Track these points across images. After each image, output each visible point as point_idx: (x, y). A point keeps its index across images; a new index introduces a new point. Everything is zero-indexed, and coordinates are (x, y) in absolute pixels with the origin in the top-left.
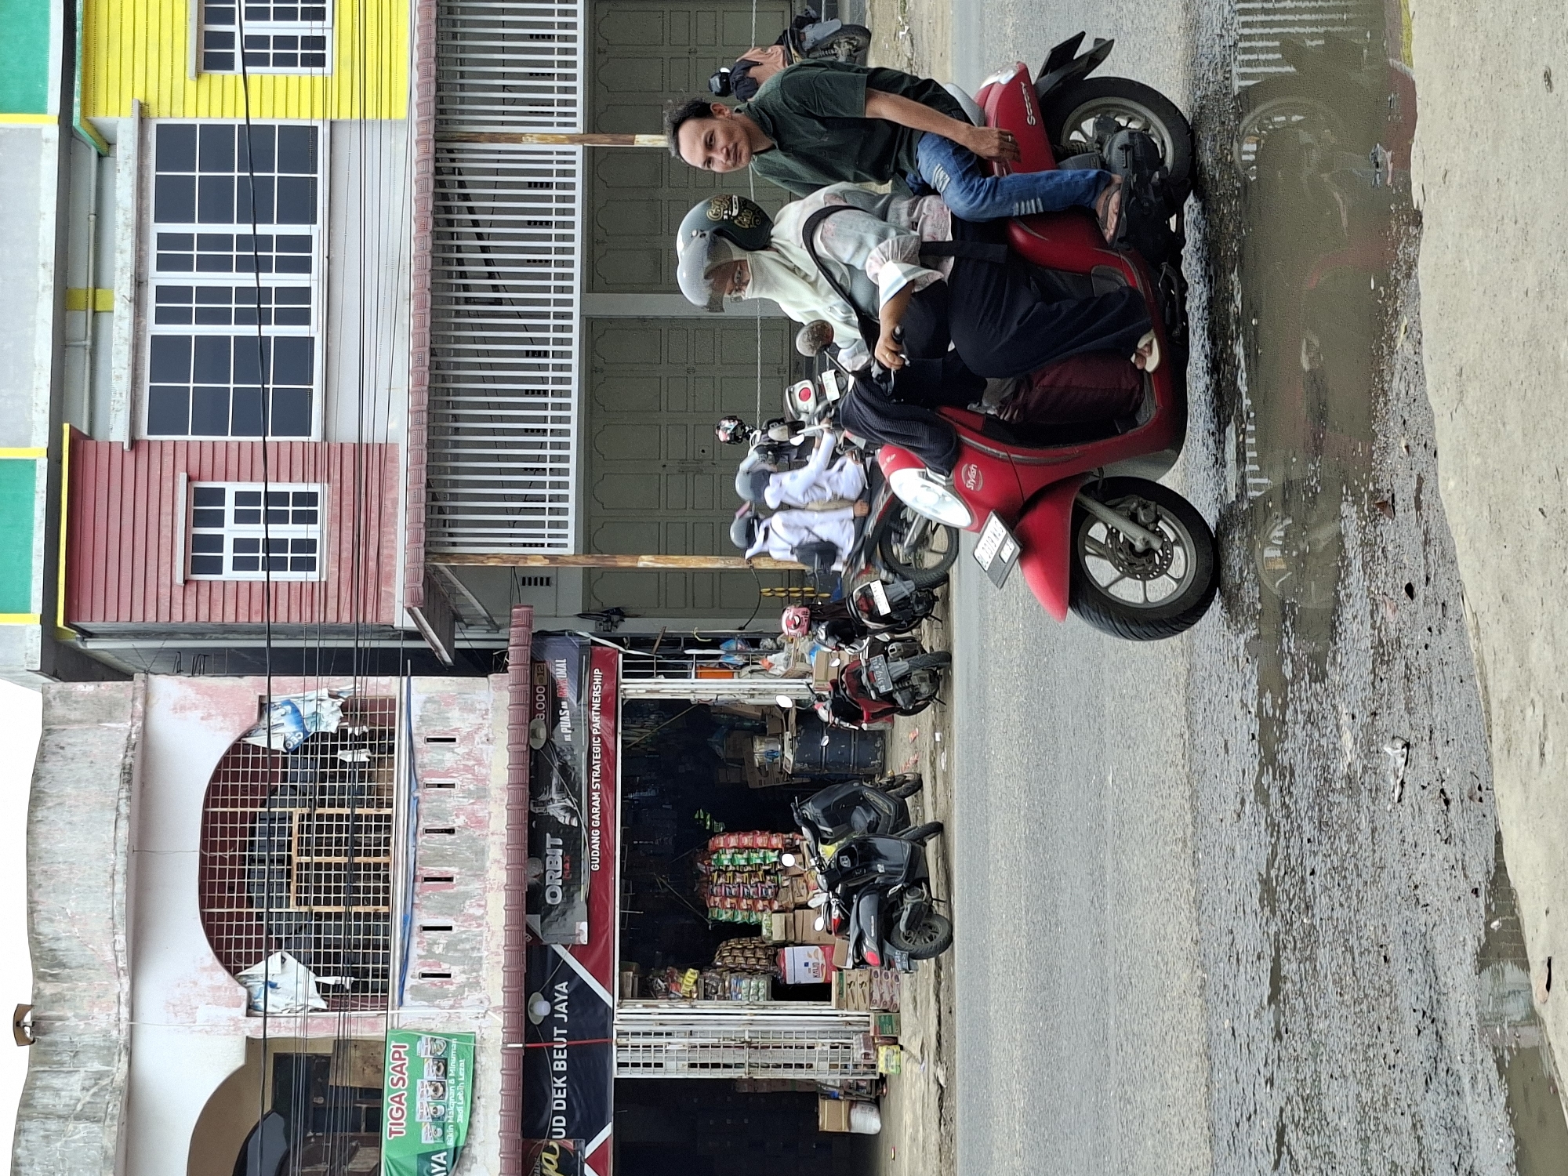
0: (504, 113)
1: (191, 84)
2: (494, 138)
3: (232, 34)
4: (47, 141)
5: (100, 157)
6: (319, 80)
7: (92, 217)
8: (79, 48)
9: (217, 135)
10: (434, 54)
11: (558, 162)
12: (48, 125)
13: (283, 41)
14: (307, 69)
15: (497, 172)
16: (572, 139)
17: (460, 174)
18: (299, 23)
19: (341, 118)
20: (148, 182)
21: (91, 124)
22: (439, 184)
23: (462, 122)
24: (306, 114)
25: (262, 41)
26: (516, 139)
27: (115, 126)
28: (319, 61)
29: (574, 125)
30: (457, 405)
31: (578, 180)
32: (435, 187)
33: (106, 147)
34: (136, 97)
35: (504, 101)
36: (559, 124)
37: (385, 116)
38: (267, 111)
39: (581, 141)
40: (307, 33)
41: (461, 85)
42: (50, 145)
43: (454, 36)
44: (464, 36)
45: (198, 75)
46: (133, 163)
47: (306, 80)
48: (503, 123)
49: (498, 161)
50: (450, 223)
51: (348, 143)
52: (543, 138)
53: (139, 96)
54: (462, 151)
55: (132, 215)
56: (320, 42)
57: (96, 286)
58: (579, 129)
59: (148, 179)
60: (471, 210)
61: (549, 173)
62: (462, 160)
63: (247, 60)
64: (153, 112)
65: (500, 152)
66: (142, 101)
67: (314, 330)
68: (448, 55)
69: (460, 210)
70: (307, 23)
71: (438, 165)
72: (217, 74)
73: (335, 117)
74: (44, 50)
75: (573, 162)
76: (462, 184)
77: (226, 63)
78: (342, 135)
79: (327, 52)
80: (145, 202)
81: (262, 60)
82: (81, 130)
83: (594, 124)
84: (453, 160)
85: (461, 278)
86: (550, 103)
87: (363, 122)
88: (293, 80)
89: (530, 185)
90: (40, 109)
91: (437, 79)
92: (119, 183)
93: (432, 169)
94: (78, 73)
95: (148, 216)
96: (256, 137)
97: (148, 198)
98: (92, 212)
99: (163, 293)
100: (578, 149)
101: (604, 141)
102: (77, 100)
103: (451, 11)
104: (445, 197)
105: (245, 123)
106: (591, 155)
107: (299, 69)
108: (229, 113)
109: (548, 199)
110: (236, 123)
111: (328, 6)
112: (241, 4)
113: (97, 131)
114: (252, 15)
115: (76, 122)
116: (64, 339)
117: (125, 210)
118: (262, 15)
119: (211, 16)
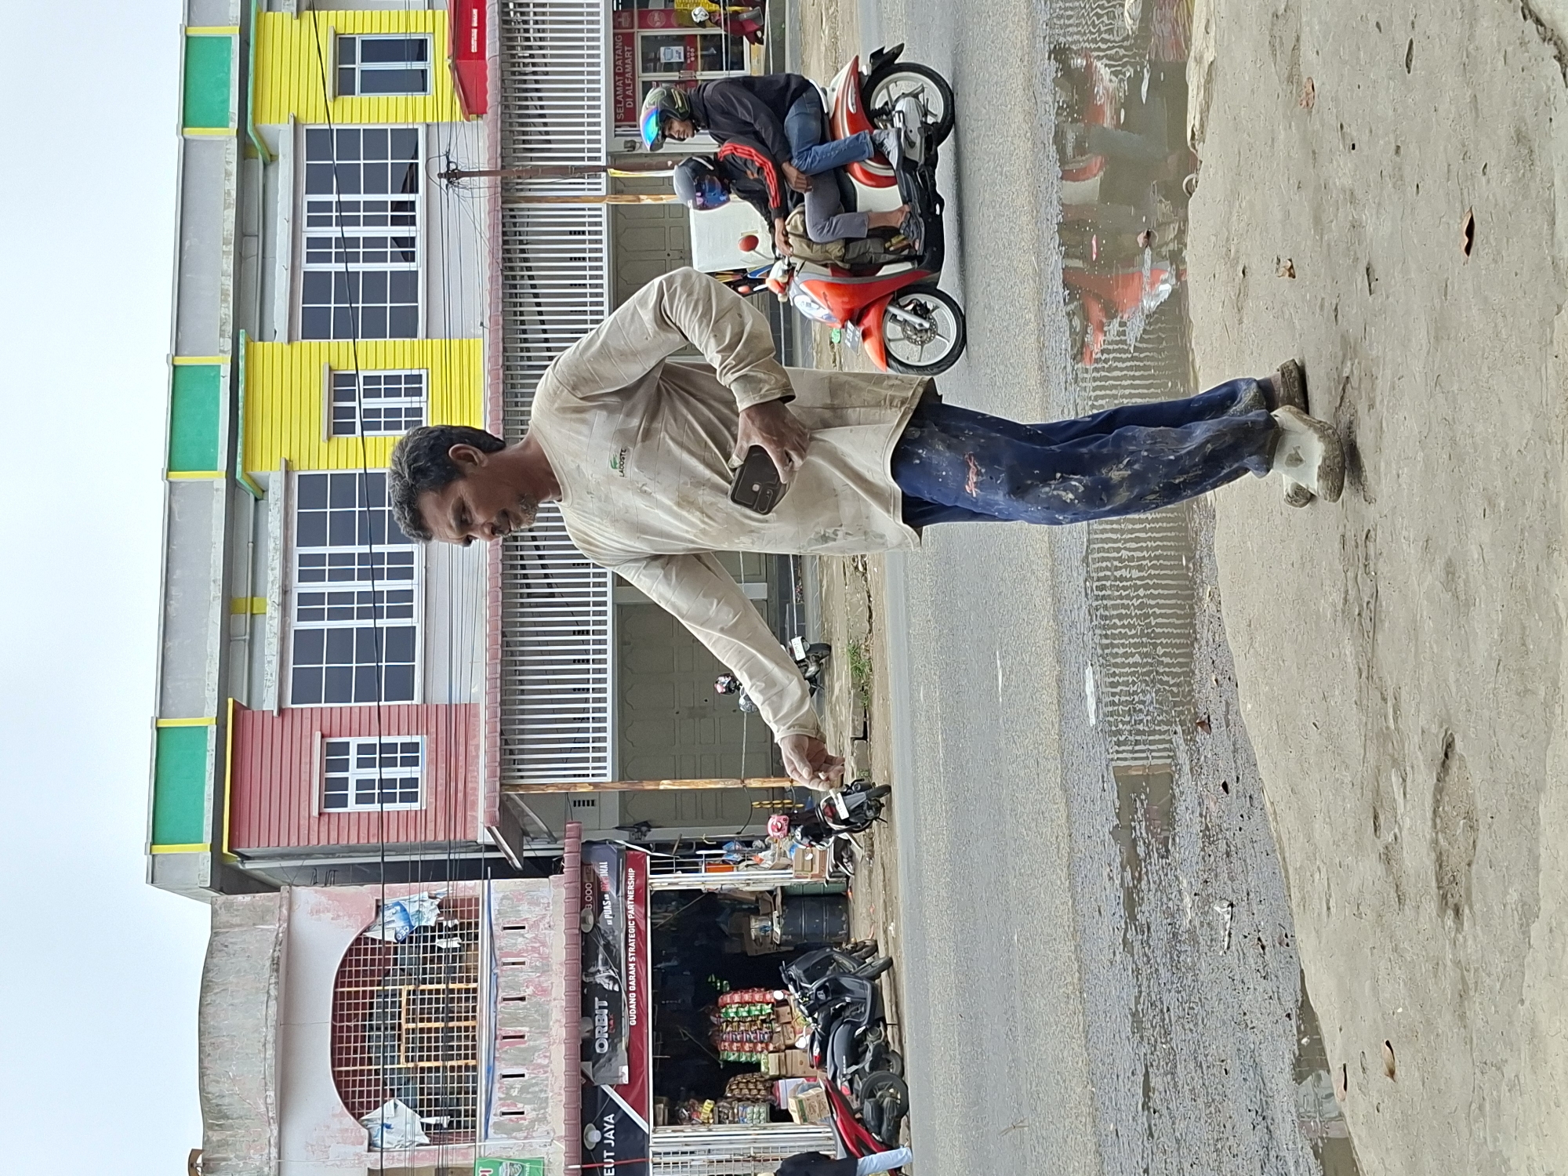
1: (324, 445)
3: (354, 408)
4: (217, 490)
5: (256, 500)
7: (251, 545)
9: (343, 482)
10: (501, 417)
12: (218, 479)
13: (390, 412)
18: (403, 399)
20: (292, 517)
21: (249, 476)
25: (376, 412)
27: (268, 477)
30: (522, 673)
33: (261, 493)
34: (283, 456)
38: (380, 464)
40: (409, 406)
42: (219, 493)
43: (516, 404)
45: (329, 439)
46: (281, 504)
53: (286, 455)
55: (280, 543)
56: (418, 412)
57: (251, 595)
59: (292, 514)
63: (365, 427)
64: (296, 466)
66: (288, 459)
67: (416, 621)
68: (512, 418)
70: (409, 399)
72: (343, 438)
74: (216, 424)
77: (350, 429)
79: (424, 418)
80: (289, 532)
81: (376, 426)
82: (242, 481)
90: (213, 467)
92: (270, 518)
94: (240, 440)
95: (292, 542)
96: (372, 482)
97: (292, 529)
98: (251, 540)
99: (303, 598)
102: (239, 460)
103: (513, 386)
105: (363, 472)
108: (351, 465)
110: (358, 472)
111: (424, 385)
112: (360, 386)
113: (254, 482)
114: (368, 394)
115: (238, 476)
116: (229, 635)
117: (275, 538)
118: (376, 394)
119: (338, 396)
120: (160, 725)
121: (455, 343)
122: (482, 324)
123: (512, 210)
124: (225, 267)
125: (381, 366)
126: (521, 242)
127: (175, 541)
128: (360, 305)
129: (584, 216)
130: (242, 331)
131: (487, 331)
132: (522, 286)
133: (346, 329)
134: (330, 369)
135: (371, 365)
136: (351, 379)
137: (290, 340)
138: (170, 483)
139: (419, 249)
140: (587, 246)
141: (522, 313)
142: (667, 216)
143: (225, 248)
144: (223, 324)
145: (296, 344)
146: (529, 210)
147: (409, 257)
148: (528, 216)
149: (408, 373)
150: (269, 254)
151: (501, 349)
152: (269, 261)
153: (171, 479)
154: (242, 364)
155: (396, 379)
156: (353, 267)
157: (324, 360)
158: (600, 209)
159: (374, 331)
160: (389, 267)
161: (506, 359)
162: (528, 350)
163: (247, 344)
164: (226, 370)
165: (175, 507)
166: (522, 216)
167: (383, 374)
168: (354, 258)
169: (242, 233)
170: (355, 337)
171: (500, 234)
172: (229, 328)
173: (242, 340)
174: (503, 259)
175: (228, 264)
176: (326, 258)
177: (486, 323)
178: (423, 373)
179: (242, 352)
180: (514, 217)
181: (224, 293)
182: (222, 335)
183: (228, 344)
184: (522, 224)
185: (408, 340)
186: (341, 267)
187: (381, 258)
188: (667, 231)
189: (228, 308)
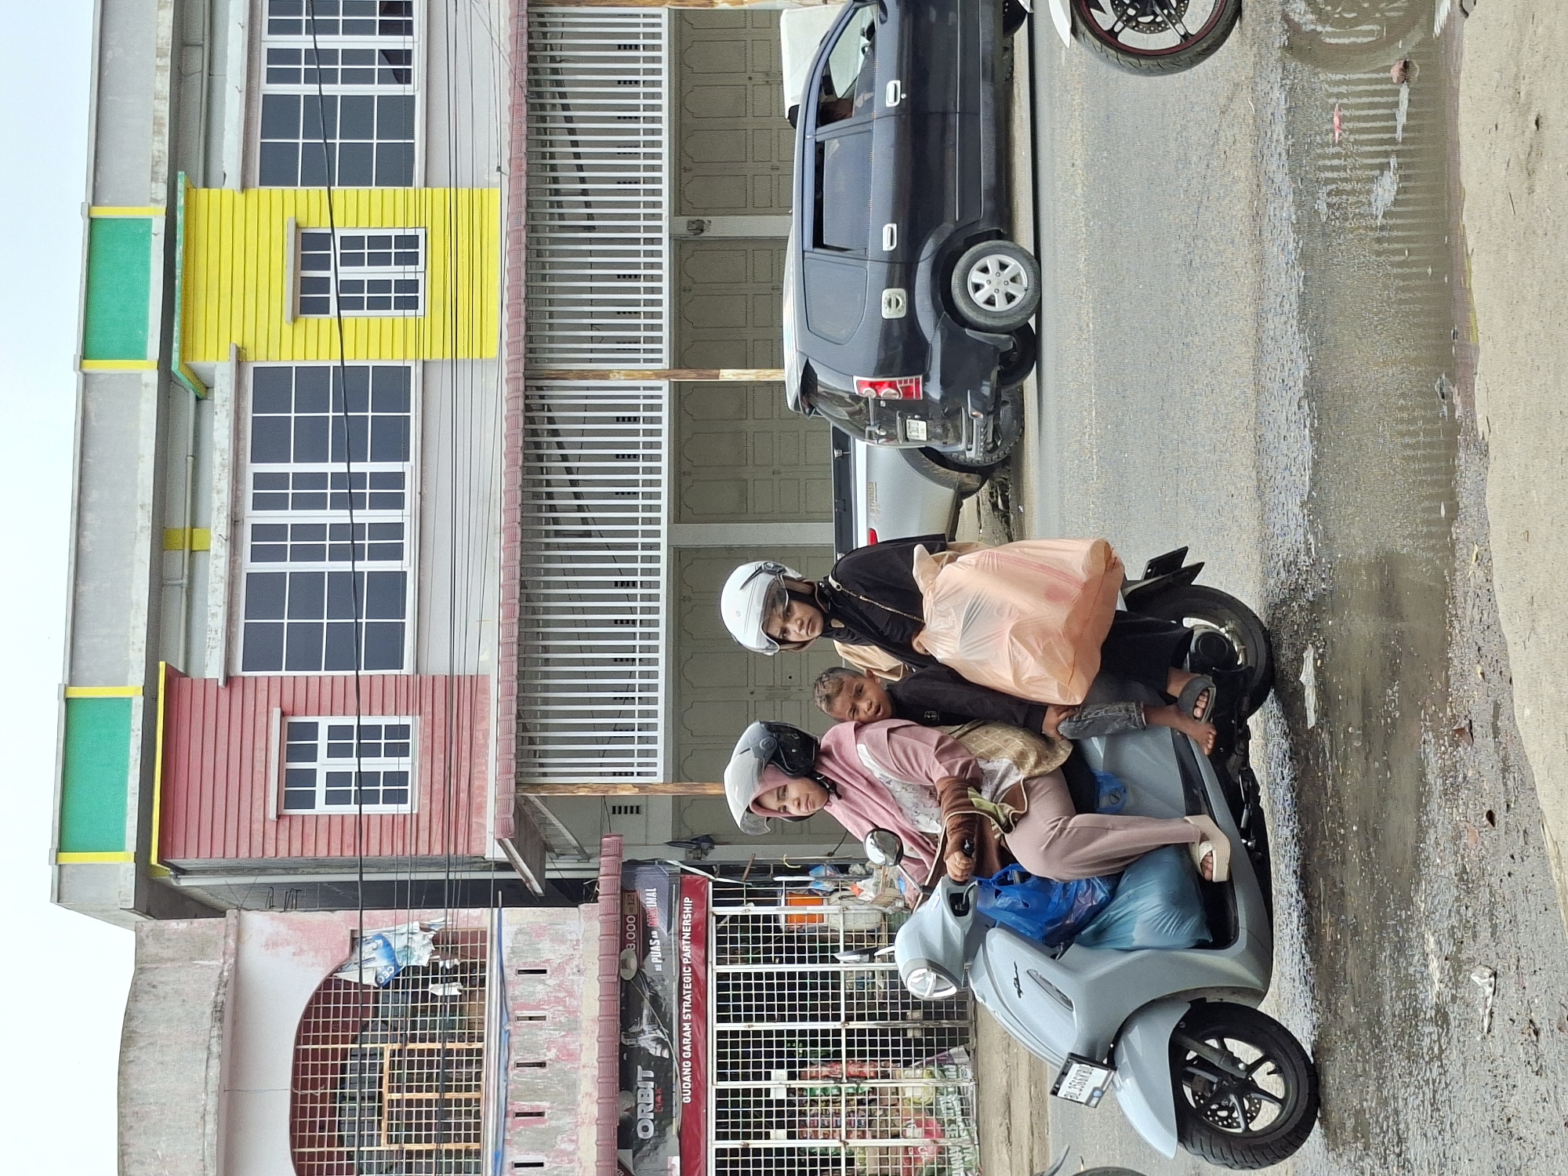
0: (592, 351)
1: (287, 328)
2: (582, 375)
3: (328, 279)
4: (146, 385)
5: (198, 399)
6: (411, 322)
7: (190, 459)
8: (178, 294)
9: (313, 377)
10: (523, 295)
11: (645, 397)
12: (148, 371)
13: (376, 285)
14: (401, 312)
15: (586, 408)
16: (658, 375)
17: (549, 410)
18: (393, 268)
19: (434, 358)
20: (245, 423)
21: (188, 367)
22: (529, 420)
23: (552, 360)
24: (399, 354)
25: (357, 285)
26: (604, 375)
27: (213, 369)
28: (412, 304)
29: (660, 361)
30: (547, 636)
31: (665, 414)
32: (525, 423)
33: (204, 391)
34: (234, 341)
35: (592, 339)
36: (646, 361)
37: (476, 356)
38: (361, 354)
39: (667, 377)
40: (400, 277)
41: (550, 324)
42: (149, 389)
43: (544, 278)
44: (553, 278)
45: (294, 319)
46: (230, 406)
47: (399, 322)
48: (591, 360)
49: (587, 397)
50: (540, 458)
51: (440, 380)
52: (630, 375)
53: (237, 340)
54: (551, 388)
55: (228, 456)
56: (413, 285)
57: (193, 526)
58: (665, 365)
59: (245, 419)
60: (560, 445)
61: (636, 408)
62: (551, 397)
63: (342, 304)
64: (251, 356)
65: (588, 389)
66: (240, 345)
67: (406, 564)
68: (538, 296)
69: (549, 445)
70: (400, 268)
71: (527, 402)
72: (313, 318)
73: (427, 358)
74: (145, 297)
75: (660, 397)
76: (551, 420)
77: (322, 307)
78: (434, 373)
79: (420, 295)
80: (241, 443)
81: (357, 304)
82: (179, 375)
83: (680, 360)
84: (542, 397)
85: (551, 511)
86: (637, 341)
87: (454, 362)
88: (387, 322)
89: (618, 420)
90: (141, 355)
91: (526, 319)
92: (216, 425)
93: (521, 406)
94: (177, 317)
95: (245, 456)
96: (350, 379)
97: (245, 439)
98: (190, 453)
99: (259, 531)
100: (665, 384)
101: (689, 376)
102: (176, 345)
103: (539, 253)
104: (535, 433)
105: (339, 364)
106: (678, 390)
107: (393, 312)
108: (324, 355)
109: (636, 433)
110: (331, 364)
111: (421, 250)
112: (336, 251)
113: (195, 375)
114: (347, 260)
115: (175, 367)
116: (161, 578)
117: (223, 451)
118: (357, 260)
119: (306, 263)
120: (69, 696)
121: (464, 193)
122: (499, 169)
123: (541, 15)
124: (159, 86)
125: (364, 223)
126: (553, 59)
127: (92, 453)
128: (338, 141)
129: (637, 25)
130: (180, 173)
131: (505, 179)
132: (554, 119)
133: (318, 173)
134: (297, 226)
135: (351, 222)
136: (323, 240)
137: (244, 187)
138: (85, 374)
139: (417, 66)
140: (641, 66)
141: (552, 156)
142: (749, 25)
143: (159, 62)
144: (156, 164)
145: (252, 193)
146: (564, 15)
147: (403, 77)
148: (563, 25)
149: (400, 233)
150: (217, 71)
151: (524, 202)
152: (217, 80)
153: (86, 370)
154: (180, 217)
155: (384, 241)
156: (328, 89)
157: (289, 214)
158: (659, 16)
159: (356, 175)
160: (376, 90)
161: (531, 216)
162: (560, 205)
163: (187, 190)
164: (159, 226)
165: (92, 407)
166: (555, 24)
167: (366, 233)
168: (329, 77)
169: (182, 43)
170: (331, 183)
171: (525, 48)
172: (164, 170)
173: (181, 186)
174: (529, 81)
175: (163, 83)
176: (292, 77)
177: (505, 168)
178: (421, 233)
179: (181, 202)
180: (543, 24)
181: (157, 122)
182: (154, 178)
183: (161, 191)
184: (554, 35)
185: (400, 189)
186: (312, 89)
187: (366, 78)
188: (749, 45)
189: (162, 142)
